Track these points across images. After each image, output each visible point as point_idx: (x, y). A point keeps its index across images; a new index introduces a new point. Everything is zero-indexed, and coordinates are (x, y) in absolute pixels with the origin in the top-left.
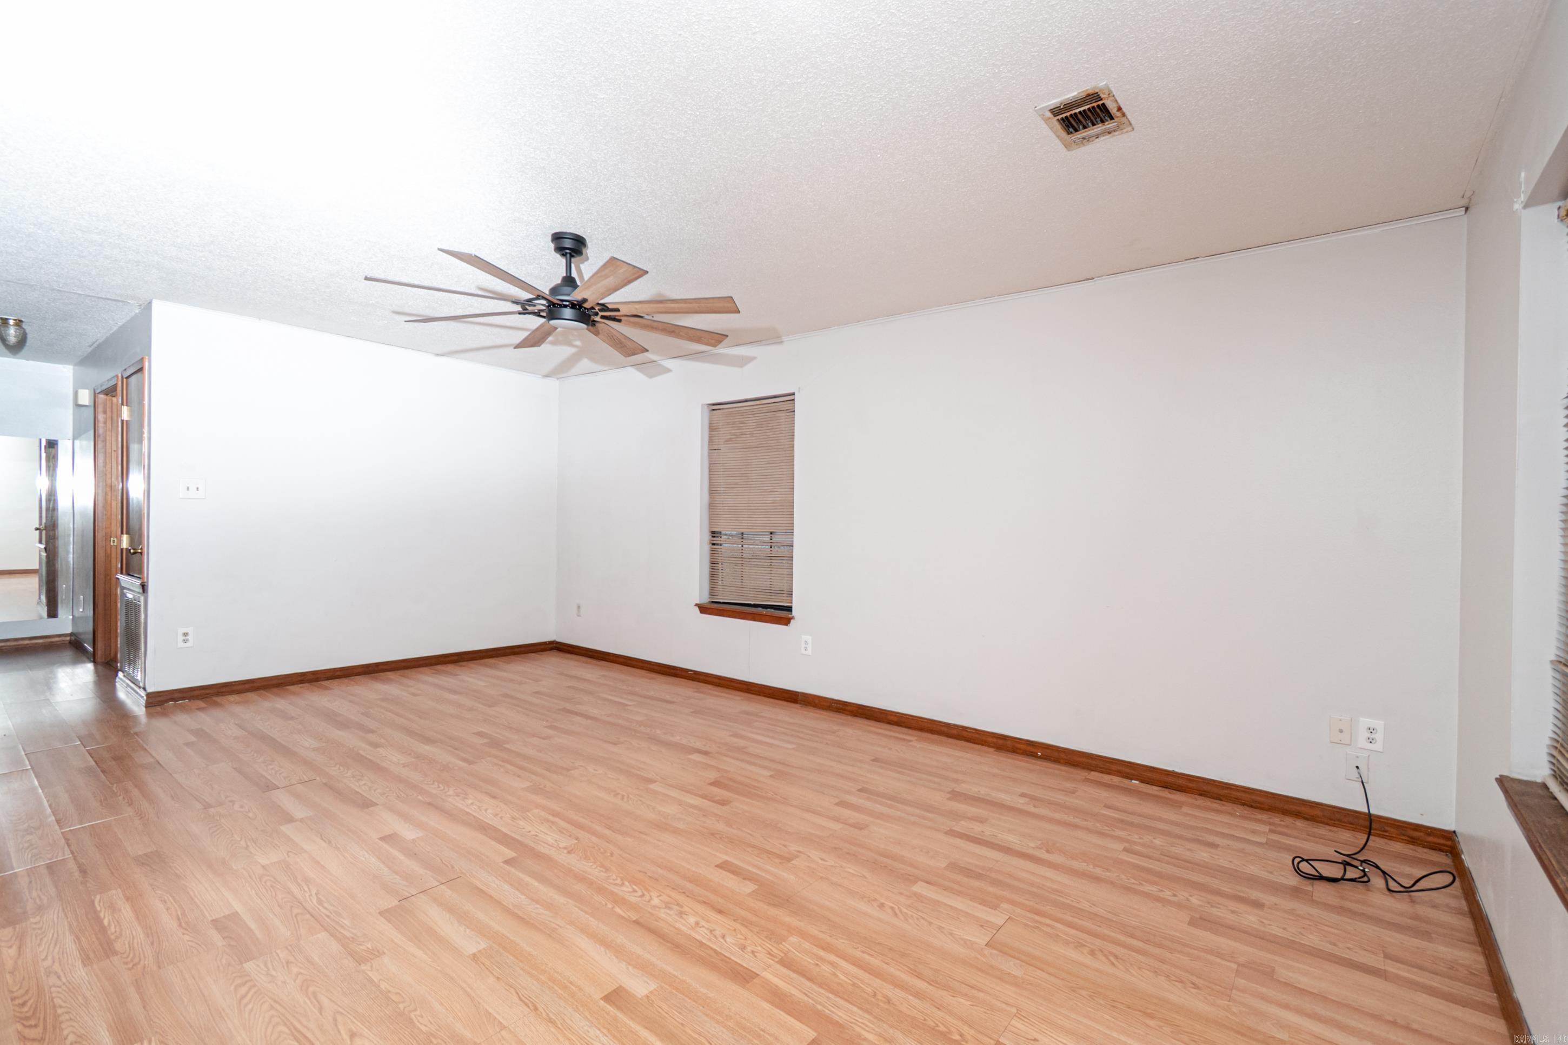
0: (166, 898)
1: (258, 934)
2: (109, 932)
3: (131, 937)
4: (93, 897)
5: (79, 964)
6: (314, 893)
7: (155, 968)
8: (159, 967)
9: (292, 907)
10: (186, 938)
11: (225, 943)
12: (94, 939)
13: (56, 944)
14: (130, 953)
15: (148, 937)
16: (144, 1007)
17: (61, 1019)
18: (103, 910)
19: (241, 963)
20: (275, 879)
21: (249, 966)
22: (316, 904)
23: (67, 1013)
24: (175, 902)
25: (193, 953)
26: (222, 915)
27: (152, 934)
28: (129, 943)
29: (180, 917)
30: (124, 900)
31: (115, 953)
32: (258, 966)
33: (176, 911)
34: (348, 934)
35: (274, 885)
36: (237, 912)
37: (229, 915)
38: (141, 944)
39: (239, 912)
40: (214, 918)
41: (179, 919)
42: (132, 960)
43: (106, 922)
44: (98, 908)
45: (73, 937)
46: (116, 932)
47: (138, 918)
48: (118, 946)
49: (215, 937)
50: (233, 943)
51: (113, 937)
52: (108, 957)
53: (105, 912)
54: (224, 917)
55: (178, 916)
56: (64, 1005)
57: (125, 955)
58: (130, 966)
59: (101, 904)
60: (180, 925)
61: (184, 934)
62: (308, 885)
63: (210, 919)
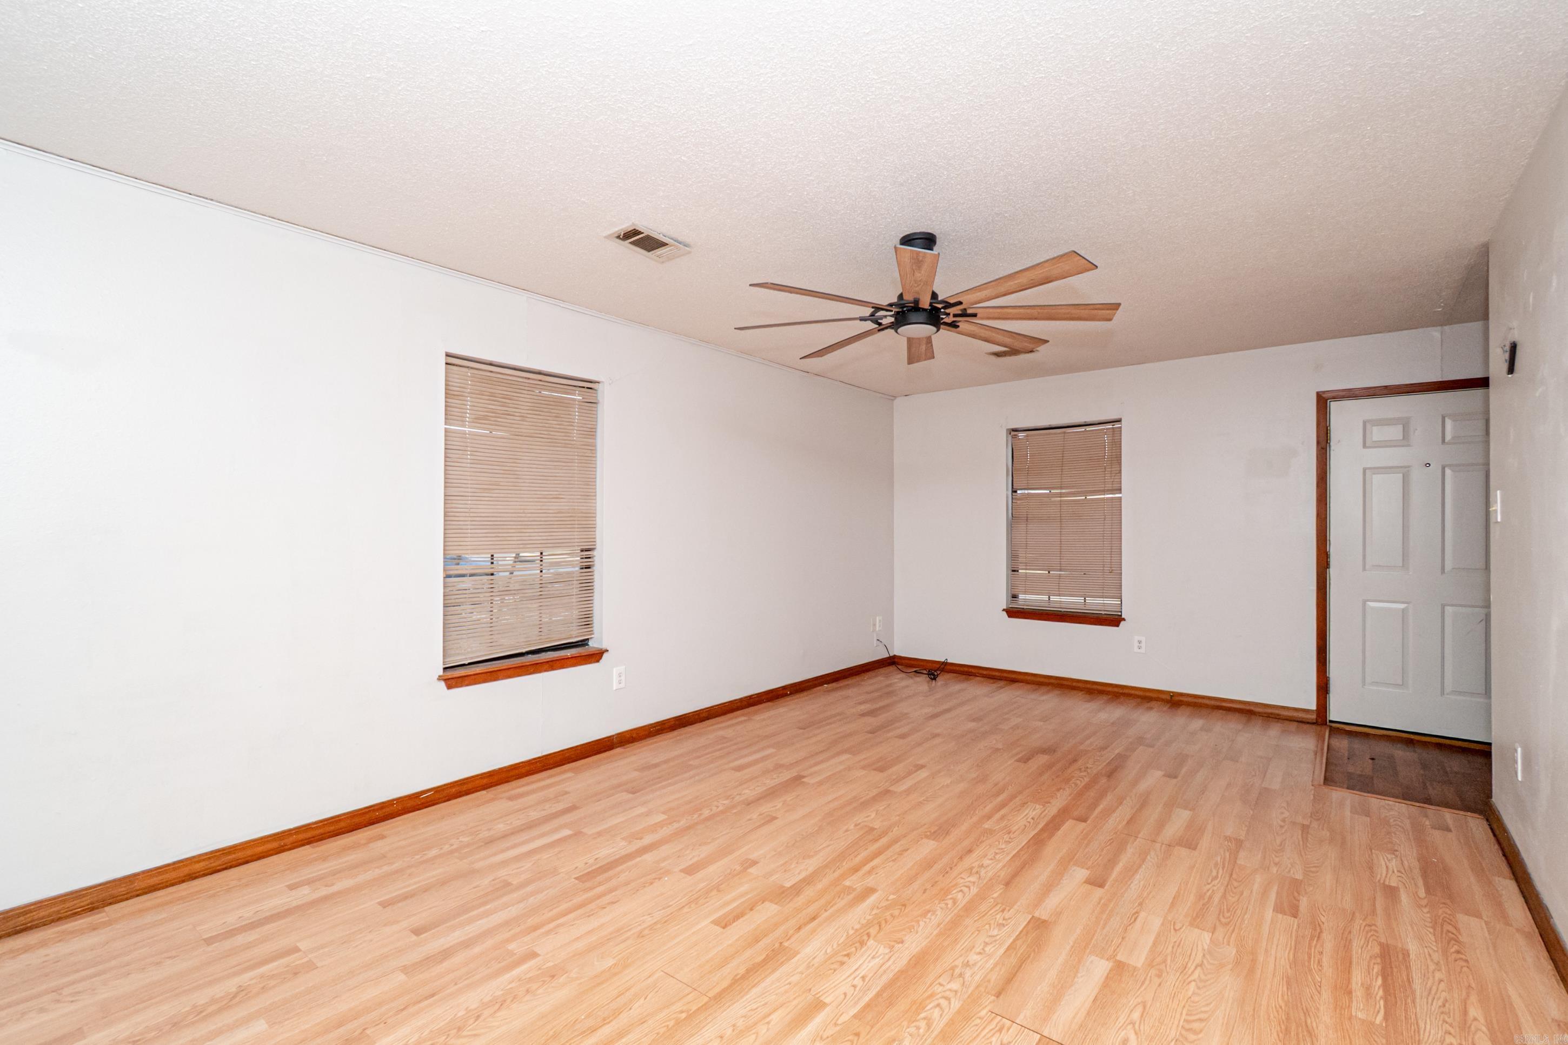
0: (1316, 966)
1: (1275, 888)
2: (1380, 967)
3: (1363, 949)
4: (1384, 1025)
5: (1412, 956)
6: (1208, 887)
7: (1357, 914)
8: (1354, 913)
9: (1235, 888)
10: (1323, 919)
11: (1301, 897)
12: (1395, 970)
13: (1430, 989)
14: (1370, 937)
15: (1351, 940)
16: (1375, 898)
17: (1430, 925)
18: (1378, 998)
19: (1302, 881)
20: (1219, 914)
21: (1299, 876)
22: (1218, 880)
23: (1426, 926)
24: (1311, 954)
25: (1326, 907)
26: (1285, 917)
27: (1346, 940)
28: (1367, 946)
29: (1316, 939)
30: (1354, 994)
31: (1381, 944)
32: (1294, 874)
33: (1315, 947)
34: (1227, 855)
35: (1225, 910)
36: (1274, 911)
37: (1281, 913)
38: (1358, 938)
39: (1272, 908)
40: (1293, 918)
41: (1319, 937)
42: (1371, 930)
43: (1380, 981)
44: (1382, 1003)
45: (1414, 986)
46: (1374, 964)
47: (1351, 963)
48: (1377, 950)
49: (1304, 903)
50: (1296, 894)
51: (1379, 960)
52: (1388, 945)
53: (1377, 994)
54: (1285, 915)
55: (1317, 941)
56: (1428, 933)
57: (1374, 937)
58: (1373, 927)
59: (1378, 1006)
60: (1321, 932)
61: (1323, 923)
62: (1205, 894)
63: (1296, 920)
